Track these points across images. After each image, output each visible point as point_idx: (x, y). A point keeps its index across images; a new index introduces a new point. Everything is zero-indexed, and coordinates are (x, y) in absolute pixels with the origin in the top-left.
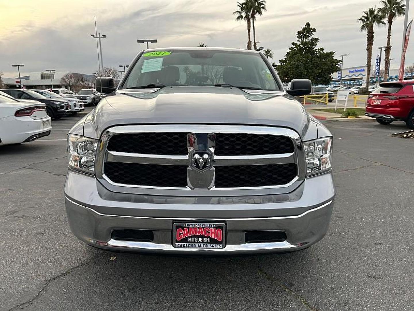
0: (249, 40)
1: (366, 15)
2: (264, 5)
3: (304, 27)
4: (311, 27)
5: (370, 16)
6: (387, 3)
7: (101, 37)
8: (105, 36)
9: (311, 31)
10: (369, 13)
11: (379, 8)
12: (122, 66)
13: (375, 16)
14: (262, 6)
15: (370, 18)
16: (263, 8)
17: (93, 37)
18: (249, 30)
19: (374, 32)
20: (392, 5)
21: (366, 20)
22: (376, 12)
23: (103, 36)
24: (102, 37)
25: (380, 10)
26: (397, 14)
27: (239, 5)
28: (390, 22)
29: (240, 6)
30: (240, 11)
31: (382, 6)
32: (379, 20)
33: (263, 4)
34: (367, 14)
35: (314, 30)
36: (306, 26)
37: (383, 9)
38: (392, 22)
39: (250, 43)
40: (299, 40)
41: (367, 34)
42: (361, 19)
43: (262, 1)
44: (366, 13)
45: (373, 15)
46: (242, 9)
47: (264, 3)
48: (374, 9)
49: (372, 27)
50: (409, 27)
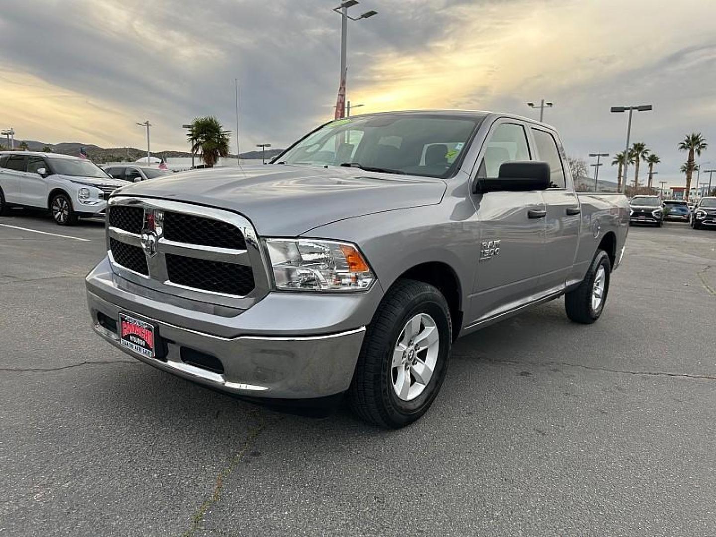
7: (544, 106)
8: (550, 104)
12: (595, 155)
17: (531, 107)
23: (548, 104)
24: (547, 106)
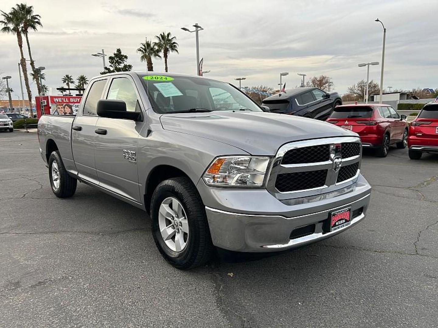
0: (23, 57)
1: (143, 47)
2: (39, 20)
3: (116, 53)
4: (122, 54)
5: (147, 48)
6: (161, 38)
9: (123, 57)
10: (146, 46)
11: (155, 42)
13: (152, 49)
14: (36, 20)
15: (148, 50)
16: (37, 23)
18: (21, 46)
19: (153, 63)
20: (166, 41)
21: (144, 51)
22: (152, 46)
25: (156, 44)
26: (170, 50)
27: (3, 13)
28: (166, 56)
29: (5, 16)
30: (6, 21)
31: (157, 41)
32: (156, 53)
33: (37, 19)
34: (145, 46)
35: (126, 57)
36: (117, 52)
37: (158, 43)
38: (167, 56)
39: (23, 61)
40: (112, 65)
41: (147, 65)
42: (140, 50)
43: (36, 15)
44: (143, 45)
45: (150, 48)
46: (9, 19)
47: (38, 17)
48: (150, 42)
49: (150, 58)
50: (201, 64)
